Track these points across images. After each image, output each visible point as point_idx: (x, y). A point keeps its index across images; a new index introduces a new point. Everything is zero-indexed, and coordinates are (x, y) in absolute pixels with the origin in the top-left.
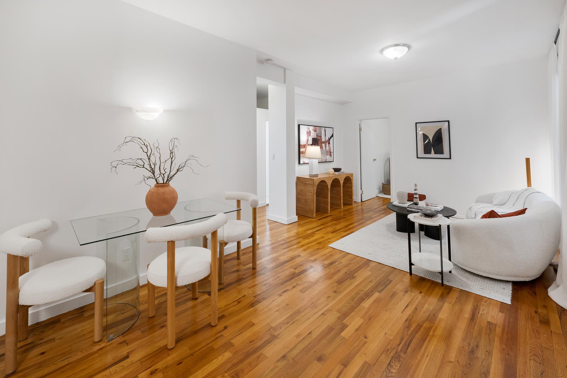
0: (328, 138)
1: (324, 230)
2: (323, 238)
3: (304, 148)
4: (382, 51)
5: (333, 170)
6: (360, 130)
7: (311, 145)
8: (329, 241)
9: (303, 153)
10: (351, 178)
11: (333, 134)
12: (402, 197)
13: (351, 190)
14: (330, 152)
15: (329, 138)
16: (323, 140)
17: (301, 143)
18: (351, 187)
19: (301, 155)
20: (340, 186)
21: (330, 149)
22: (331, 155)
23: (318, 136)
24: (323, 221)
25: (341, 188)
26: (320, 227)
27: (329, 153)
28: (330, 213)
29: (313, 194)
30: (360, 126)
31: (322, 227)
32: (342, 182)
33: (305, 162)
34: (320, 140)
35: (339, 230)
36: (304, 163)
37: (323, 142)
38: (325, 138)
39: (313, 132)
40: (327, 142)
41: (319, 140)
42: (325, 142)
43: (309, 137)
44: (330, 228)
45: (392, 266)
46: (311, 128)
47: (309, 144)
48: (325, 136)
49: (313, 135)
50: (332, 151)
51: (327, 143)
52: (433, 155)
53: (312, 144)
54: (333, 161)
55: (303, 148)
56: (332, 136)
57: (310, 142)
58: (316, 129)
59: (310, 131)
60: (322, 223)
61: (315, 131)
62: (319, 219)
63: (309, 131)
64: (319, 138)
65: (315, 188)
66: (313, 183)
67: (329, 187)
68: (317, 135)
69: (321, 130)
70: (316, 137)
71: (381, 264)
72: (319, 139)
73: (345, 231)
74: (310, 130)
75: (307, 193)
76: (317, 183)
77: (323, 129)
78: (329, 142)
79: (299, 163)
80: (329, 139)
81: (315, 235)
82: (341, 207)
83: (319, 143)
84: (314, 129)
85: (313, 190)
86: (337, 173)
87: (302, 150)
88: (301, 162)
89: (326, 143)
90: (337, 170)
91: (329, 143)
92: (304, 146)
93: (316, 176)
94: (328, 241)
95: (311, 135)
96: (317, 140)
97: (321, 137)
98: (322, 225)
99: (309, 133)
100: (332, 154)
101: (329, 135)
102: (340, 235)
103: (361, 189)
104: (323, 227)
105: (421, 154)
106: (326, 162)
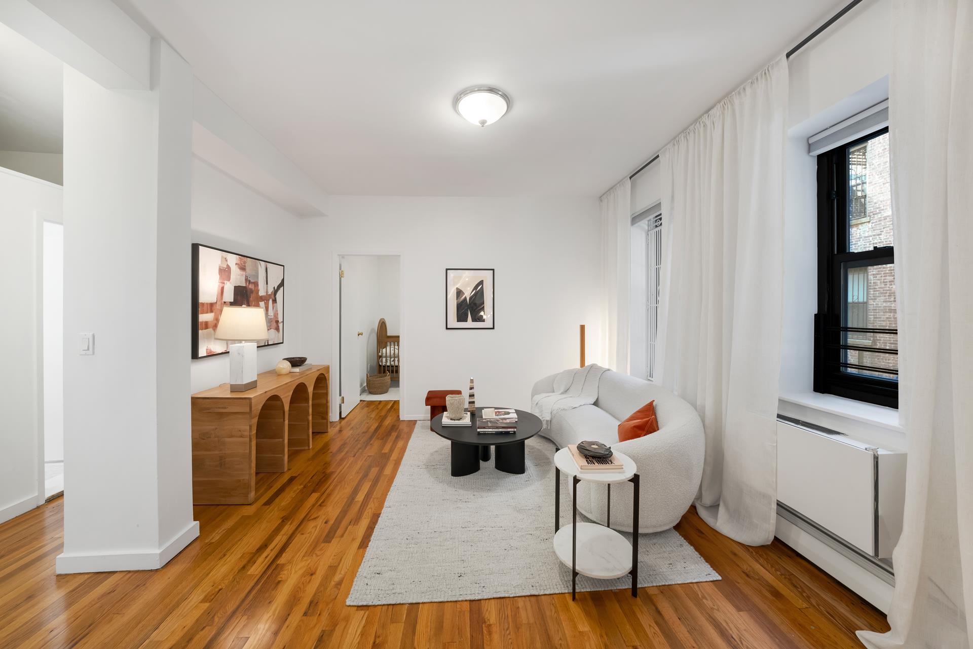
0: (272, 289)
1: (298, 539)
2: (312, 575)
3: (212, 311)
4: (456, 100)
5: (288, 364)
6: (341, 276)
7: (232, 304)
8: (337, 578)
9: (206, 325)
10: (326, 375)
11: (283, 280)
12: (458, 407)
13: (324, 401)
14: (277, 322)
15: (274, 288)
16: (262, 293)
17: (203, 298)
18: (326, 395)
19: (200, 332)
20: (307, 400)
21: (276, 315)
22: (277, 329)
23: (250, 281)
24: (283, 504)
25: (308, 403)
26: (283, 532)
27: (274, 324)
28: (289, 469)
29: (248, 439)
30: (340, 269)
31: (288, 529)
32: (310, 389)
33: (212, 350)
34: (254, 292)
35: (340, 522)
36: (211, 355)
37: (262, 299)
38: (267, 287)
39: (238, 270)
40: (270, 298)
41: (252, 291)
42: (265, 299)
43: (225, 282)
44: (312, 524)
45: (529, 594)
46: (233, 260)
47: (224, 300)
48: (267, 284)
49: (237, 278)
50: (280, 320)
51: (271, 301)
52: (470, 323)
53: (232, 301)
54: (283, 343)
55: (207, 313)
56: (282, 284)
57: (229, 296)
58: (245, 262)
59: (228, 267)
60: (283, 514)
61: (243, 268)
62: (269, 503)
63: (225, 266)
64: (251, 286)
65: (255, 421)
66: (247, 410)
67: (285, 408)
68: (246, 280)
69: (258, 268)
70: (244, 285)
71: (503, 598)
72: (251, 289)
73: (357, 520)
74: (228, 265)
75: (227, 440)
76: (257, 408)
77: (262, 266)
78: (276, 298)
79: (195, 355)
80: (276, 291)
81: (283, 575)
82: (309, 446)
83: (251, 299)
84: (238, 262)
85: (248, 428)
86: (297, 370)
87: (203, 317)
88: (202, 352)
89: (269, 300)
90: (297, 362)
91: (275, 301)
92: (211, 307)
93: (252, 386)
94: (333, 583)
95: (233, 276)
96: (246, 291)
97: (256, 284)
98: (284, 520)
99: (225, 272)
100: (281, 325)
101: (274, 283)
102: (353, 540)
103: (340, 395)
104: (293, 527)
105: (453, 322)
106: (268, 345)
